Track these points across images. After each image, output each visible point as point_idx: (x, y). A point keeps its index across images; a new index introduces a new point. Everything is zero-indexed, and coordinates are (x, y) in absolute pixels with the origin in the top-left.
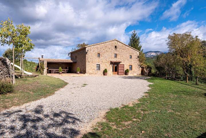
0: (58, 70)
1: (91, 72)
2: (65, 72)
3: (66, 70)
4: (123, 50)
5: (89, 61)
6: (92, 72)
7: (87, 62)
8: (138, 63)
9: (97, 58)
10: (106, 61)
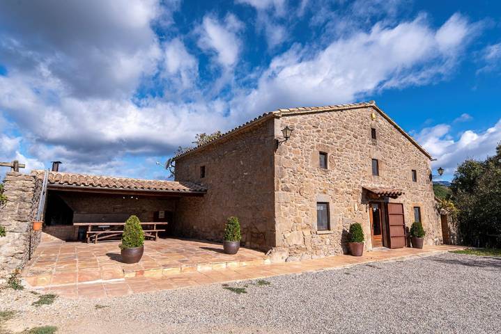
0: (122, 228)
1: (295, 240)
2: (154, 233)
3: (158, 227)
4: (393, 147)
5: (288, 185)
6: (300, 243)
7: (280, 192)
8: (433, 199)
9: (318, 173)
10: (347, 189)
